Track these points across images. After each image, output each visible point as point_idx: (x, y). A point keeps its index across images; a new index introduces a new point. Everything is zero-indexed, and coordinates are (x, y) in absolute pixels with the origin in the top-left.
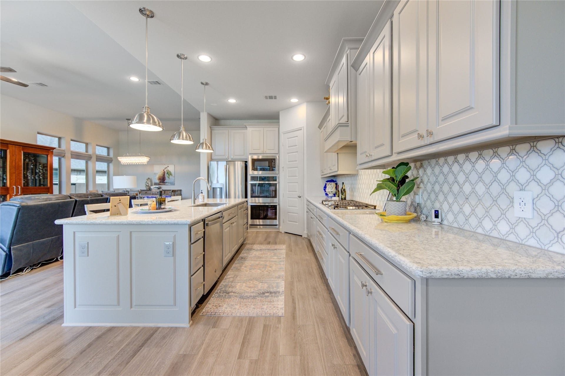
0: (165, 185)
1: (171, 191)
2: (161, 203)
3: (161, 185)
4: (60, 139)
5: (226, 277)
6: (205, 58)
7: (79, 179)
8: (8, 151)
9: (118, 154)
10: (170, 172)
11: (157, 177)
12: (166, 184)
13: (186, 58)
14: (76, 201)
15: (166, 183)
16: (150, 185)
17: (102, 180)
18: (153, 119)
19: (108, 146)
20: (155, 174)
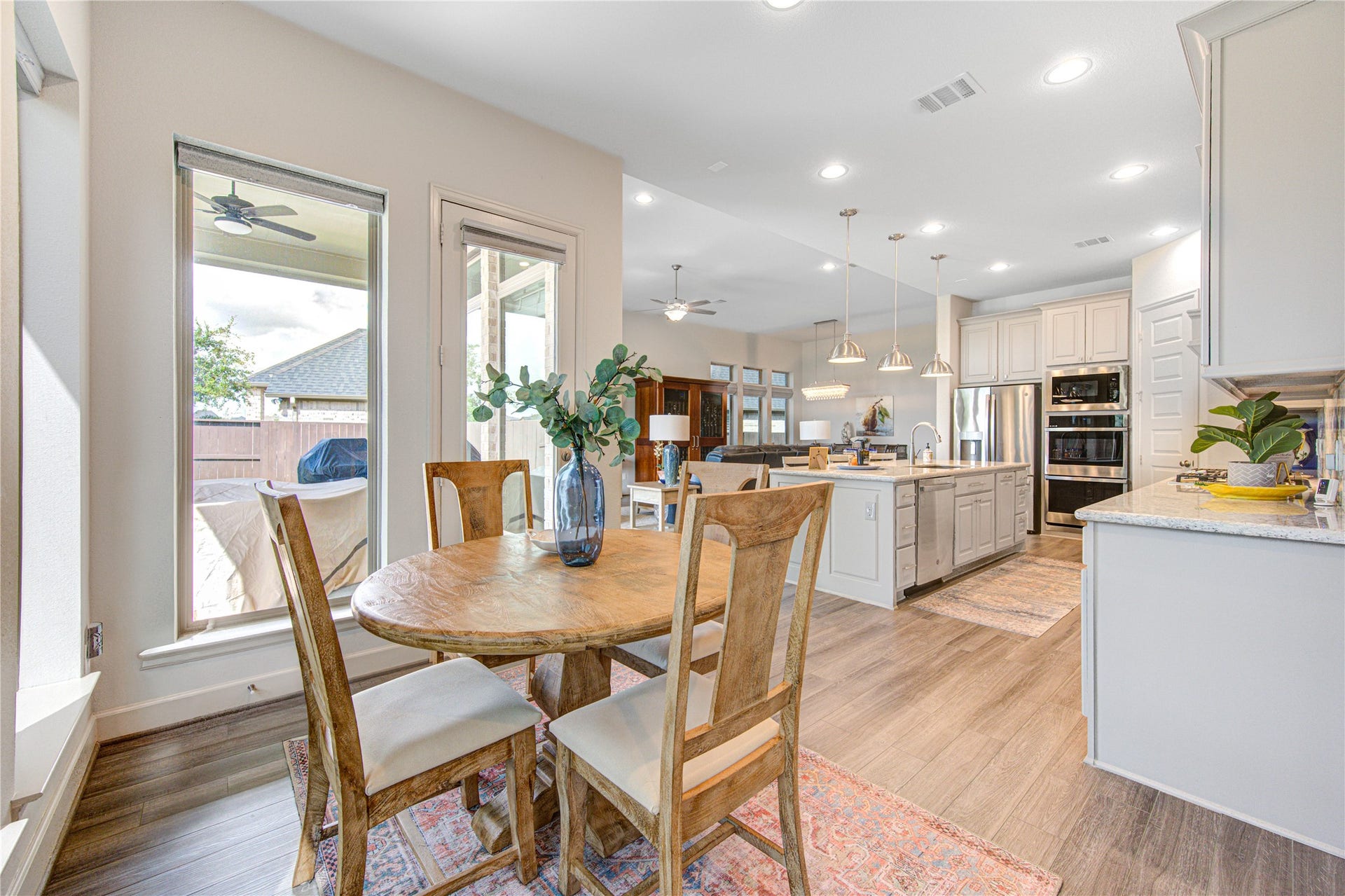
0: (875, 435)
1: (886, 447)
2: (862, 457)
3: (868, 435)
4: (731, 367)
5: (960, 583)
6: (933, 228)
7: (751, 426)
8: (689, 392)
9: (801, 384)
10: (885, 410)
11: (862, 419)
12: (878, 433)
13: (903, 237)
14: (765, 454)
15: (878, 431)
16: (849, 436)
17: (778, 426)
18: (855, 348)
19: (787, 371)
20: (858, 414)
